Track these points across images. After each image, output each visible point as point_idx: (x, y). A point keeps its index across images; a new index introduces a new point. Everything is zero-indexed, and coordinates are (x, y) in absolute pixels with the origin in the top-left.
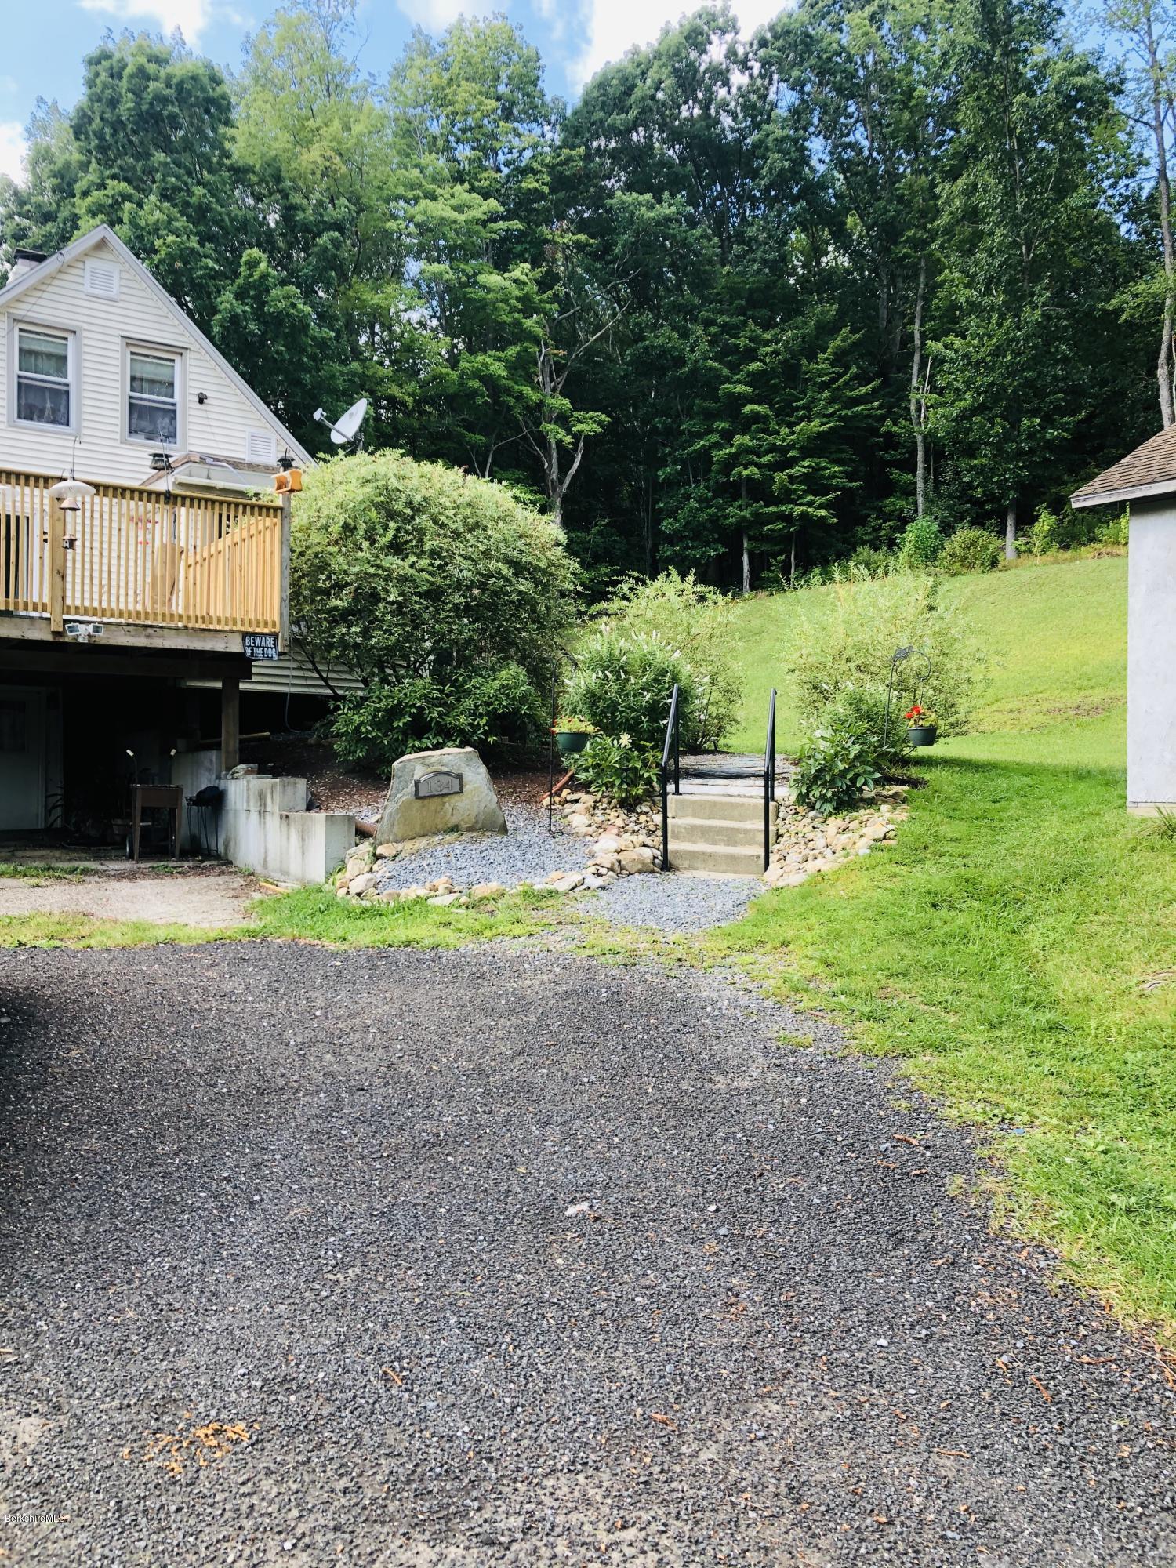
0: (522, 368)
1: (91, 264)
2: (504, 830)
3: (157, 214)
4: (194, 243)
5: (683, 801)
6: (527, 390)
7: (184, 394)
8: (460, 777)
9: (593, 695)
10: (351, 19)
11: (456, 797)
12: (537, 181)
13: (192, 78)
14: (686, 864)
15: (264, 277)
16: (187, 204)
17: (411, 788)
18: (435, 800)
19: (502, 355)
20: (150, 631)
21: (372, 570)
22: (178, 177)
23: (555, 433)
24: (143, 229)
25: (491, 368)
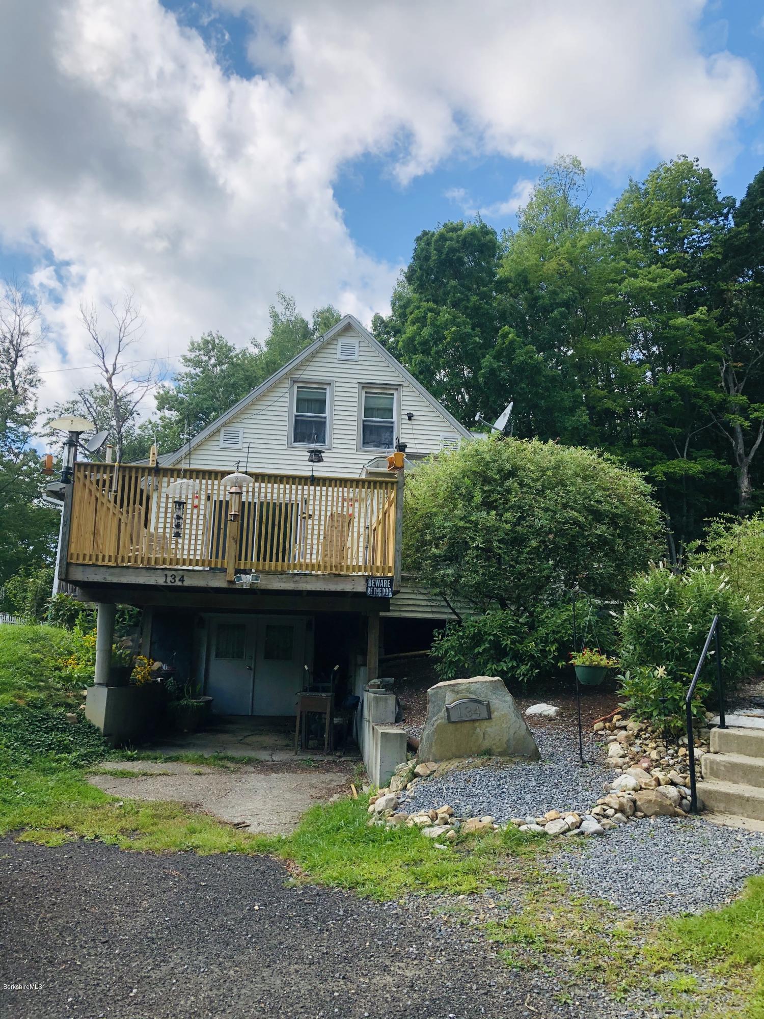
0: (708, 378)
1: (342, 341)
2: (536, 756)
3: (447, 316)
4: (468, 329)
5: (728, 735)
6: (711, 393)
7: (399, 414)
8: (488, 706)
9: (639, 625)
10: (582, 182)
11: (486, 723)
12: (713, 252)
13: (471, 234)
14: (722, 806)
15: (512, 342)
16: (466, 308)
17: (443, 713)
18: (467, 724)
19: (690, 371)
20: (297, 578)
21: (462, 524)
22: (462, 293)
23: (739, 422)
24: (438, 327)
25: (683, 381)
